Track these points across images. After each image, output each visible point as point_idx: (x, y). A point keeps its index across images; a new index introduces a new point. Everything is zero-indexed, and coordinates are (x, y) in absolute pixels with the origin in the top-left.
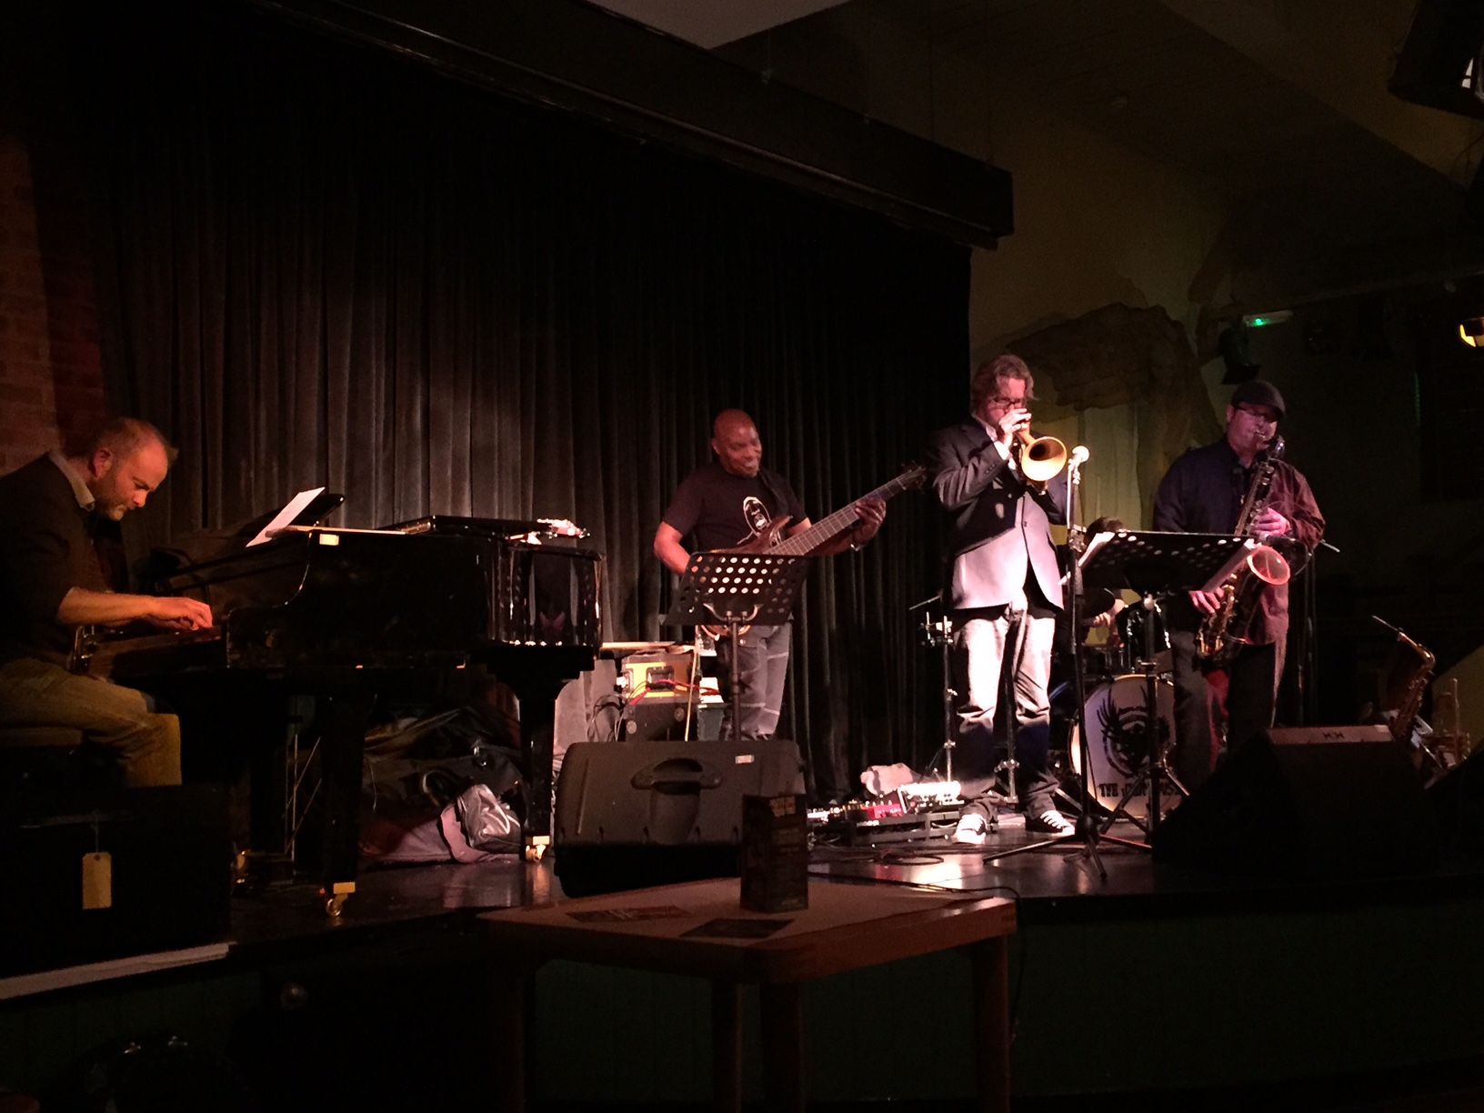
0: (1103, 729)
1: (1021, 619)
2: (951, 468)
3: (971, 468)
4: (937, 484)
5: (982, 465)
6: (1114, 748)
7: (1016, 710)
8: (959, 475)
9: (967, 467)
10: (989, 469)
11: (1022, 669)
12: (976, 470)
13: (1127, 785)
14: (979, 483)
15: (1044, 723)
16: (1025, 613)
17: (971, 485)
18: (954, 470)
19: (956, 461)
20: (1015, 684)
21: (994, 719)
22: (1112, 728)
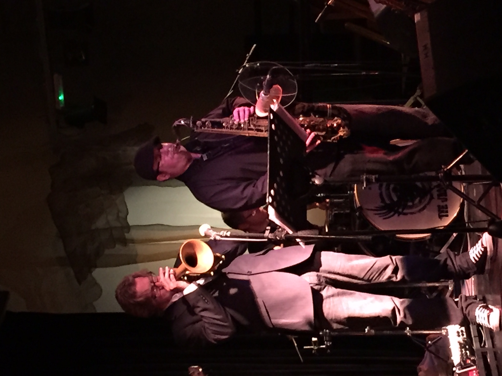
0: (396, 215)
1: (324, 277)
2: (203, 329)
3: (203, 314)
4: (215, 340)
5: (201, 304)
6: (411, 207)
7: (392, 281)
8: (208, 323)
9: (202, 316)
10: (204, 300)
11: (362, 276)
12: (204, 310)
13: (439, 199)
14: (215, 307)
15: (402, 261)
16: (319, 274)
17: (216, 314)
18: (204, 328)
19: (198, 325)
20: (372, 282)
21: (400, 298)
22: (396, 209)
